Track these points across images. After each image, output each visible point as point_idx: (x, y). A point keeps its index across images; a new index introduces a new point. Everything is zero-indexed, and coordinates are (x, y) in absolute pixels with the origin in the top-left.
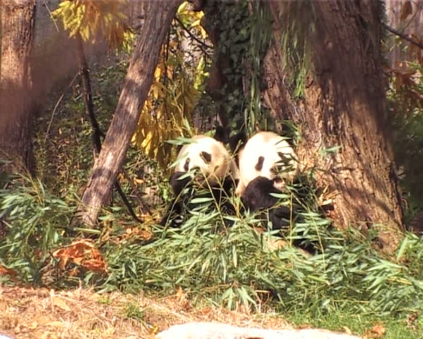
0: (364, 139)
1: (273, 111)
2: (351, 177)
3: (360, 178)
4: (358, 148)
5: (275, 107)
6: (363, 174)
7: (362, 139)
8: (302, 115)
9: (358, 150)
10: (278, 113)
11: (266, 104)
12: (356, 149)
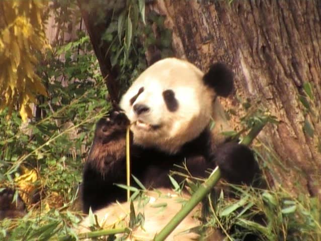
0: (310, 66)
1: (170, 19)
2: (287, 121)
3: (301, 123)
4: (300, 79)
5: (172, 14)
6: (305, 116)
7: (306, 66)
8: (214, 27)
9: (299, 82)
10: (177, 23)
11: (160, 9)
12: (296, 79)
